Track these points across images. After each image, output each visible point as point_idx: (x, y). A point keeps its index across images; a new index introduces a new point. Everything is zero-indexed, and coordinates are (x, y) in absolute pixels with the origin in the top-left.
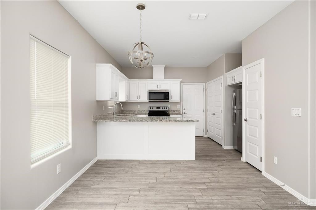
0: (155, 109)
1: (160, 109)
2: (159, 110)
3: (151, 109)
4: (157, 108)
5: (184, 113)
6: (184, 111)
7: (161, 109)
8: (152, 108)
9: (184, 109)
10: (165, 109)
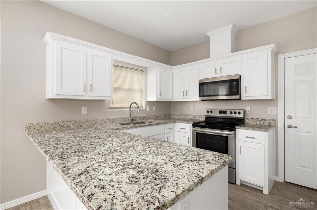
0: (216, 114)
1: (226, 113)
2: (225, 115)
3: (210, 114)
4: (221, 112)
5: (289, 127)
6: (288, 122)
7: (228, 115)
8: (211, 112)
9: (290, 118)
10: (237, 115)
